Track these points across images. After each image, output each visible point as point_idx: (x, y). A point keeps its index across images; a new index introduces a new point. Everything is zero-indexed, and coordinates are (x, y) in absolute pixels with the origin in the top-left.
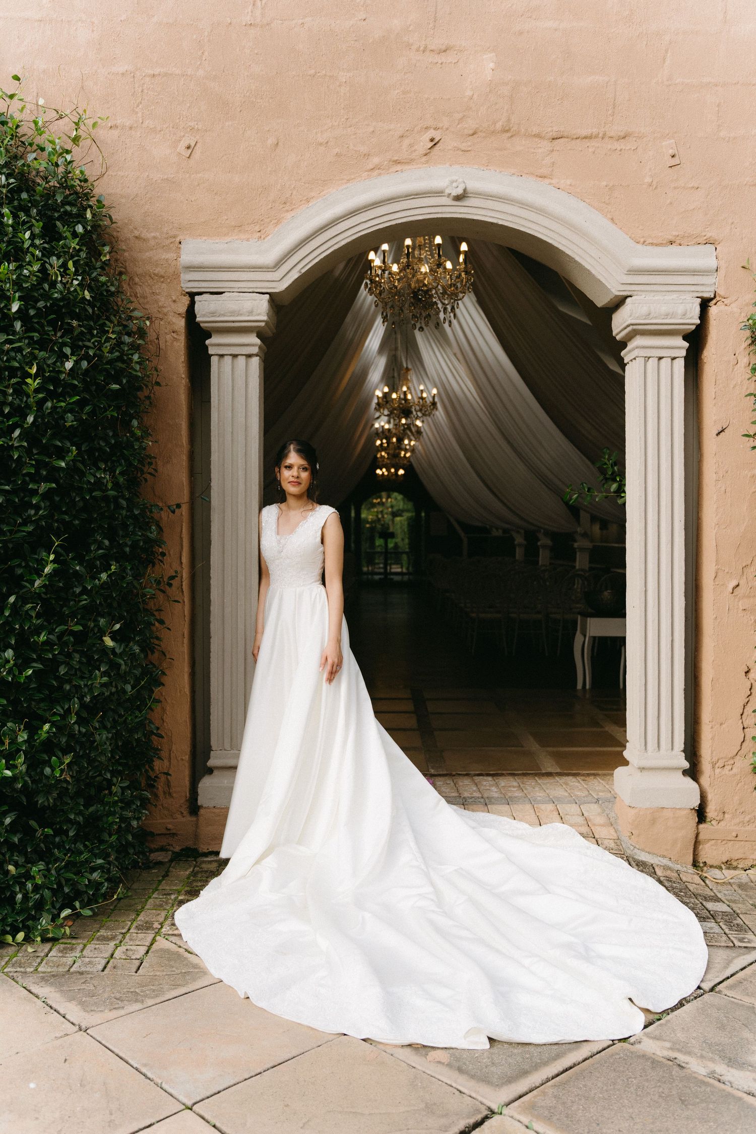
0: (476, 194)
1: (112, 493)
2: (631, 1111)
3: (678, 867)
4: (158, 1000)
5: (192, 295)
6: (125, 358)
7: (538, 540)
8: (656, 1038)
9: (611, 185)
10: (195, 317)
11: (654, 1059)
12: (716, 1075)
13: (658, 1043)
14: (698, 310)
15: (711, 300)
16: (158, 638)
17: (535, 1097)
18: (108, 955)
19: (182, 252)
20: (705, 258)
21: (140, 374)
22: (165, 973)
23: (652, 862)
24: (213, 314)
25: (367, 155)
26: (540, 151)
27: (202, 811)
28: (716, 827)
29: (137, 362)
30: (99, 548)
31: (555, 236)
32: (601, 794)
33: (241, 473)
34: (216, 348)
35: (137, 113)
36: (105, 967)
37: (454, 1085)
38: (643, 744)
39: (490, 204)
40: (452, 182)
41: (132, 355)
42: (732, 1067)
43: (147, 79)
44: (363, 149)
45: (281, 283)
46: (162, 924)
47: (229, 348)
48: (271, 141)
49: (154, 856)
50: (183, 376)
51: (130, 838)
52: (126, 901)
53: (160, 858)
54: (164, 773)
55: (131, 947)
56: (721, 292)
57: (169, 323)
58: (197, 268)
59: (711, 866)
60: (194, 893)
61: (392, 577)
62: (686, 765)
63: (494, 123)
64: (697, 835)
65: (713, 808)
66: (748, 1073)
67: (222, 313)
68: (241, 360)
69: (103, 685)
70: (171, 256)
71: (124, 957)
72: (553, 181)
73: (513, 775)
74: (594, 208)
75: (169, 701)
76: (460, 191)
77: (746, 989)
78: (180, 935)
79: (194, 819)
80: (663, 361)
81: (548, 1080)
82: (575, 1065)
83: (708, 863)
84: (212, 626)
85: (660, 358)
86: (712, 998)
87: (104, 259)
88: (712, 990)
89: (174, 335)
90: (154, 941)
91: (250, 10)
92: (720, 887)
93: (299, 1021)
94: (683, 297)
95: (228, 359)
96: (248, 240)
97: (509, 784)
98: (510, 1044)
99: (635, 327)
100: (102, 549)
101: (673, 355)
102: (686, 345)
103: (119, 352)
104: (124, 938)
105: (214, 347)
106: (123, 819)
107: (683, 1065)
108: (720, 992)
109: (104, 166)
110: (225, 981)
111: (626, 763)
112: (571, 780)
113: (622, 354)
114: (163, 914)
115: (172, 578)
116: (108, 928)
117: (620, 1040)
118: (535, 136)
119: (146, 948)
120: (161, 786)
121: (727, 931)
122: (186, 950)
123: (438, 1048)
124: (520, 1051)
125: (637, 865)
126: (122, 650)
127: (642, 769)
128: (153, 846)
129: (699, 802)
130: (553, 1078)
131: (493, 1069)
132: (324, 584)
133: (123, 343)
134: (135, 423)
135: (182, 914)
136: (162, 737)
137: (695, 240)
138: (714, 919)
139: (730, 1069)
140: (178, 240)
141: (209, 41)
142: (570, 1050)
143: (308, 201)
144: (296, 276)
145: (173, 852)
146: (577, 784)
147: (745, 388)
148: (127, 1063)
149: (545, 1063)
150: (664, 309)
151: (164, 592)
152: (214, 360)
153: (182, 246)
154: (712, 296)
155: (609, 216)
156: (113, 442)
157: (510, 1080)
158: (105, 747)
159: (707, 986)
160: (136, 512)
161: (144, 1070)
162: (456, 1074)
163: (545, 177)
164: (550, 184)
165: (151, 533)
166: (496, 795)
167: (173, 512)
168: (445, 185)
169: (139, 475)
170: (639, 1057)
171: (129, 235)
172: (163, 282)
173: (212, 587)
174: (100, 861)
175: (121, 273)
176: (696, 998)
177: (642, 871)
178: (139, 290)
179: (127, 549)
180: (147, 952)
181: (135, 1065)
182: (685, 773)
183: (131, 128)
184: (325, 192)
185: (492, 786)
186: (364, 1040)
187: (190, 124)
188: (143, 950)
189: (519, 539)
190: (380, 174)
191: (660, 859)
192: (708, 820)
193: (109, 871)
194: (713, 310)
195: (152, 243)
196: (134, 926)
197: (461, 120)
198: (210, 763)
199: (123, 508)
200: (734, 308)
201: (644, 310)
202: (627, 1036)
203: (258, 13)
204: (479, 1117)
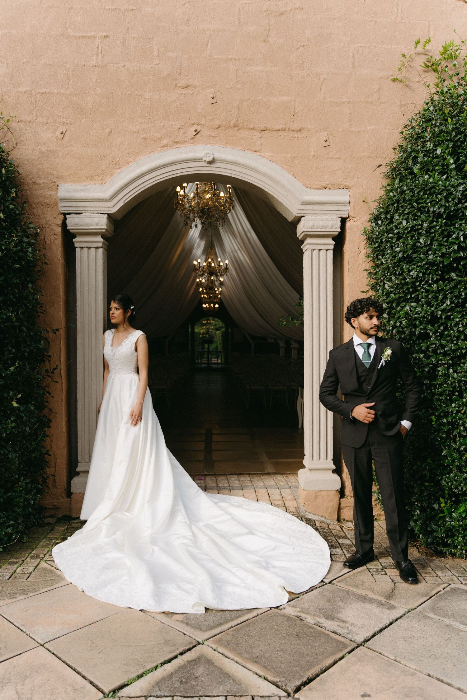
0: (220, 160)
1: (17, 324)
2: (269, 641)
3: (329, 521)
4: (35, 594)
5: (65, 214)
6: (24, 250)
7: (291, 345)
8: (293, 607)
9: (293, 156)
10: (67, 226)
11: (289, 617)
12: (319, 624)
13: (294, 609)
14: (339, 224)
15: (347, 218)
16: (47, 402)
17: (223, 635)
18: (12, 571)
19: (59, 191)
20: (343, 196)
21: (32, 259)
22: (42, 580)
23: (315, 519)
24: (76, 225)
25: (161, 139)
26: (255, 137)
27: (73, 496)
28: (350, 500)
29: (31, 253)
30: (10, 353)
31: (263, 184)
32: (293, 484)
33: (93, 312)
34: (79, 243)
35: (33, 114)
36: (10, 578)
37: (182, 631)
38: (311, 456)
39: (227, 166)
40: (207, 154)
41: (28, 248)
42: (328, 620)
43: (39, 95)
44: (158, 135)
45: (114, 208)
46: (45, 555)
47: (86, 243)
48: (108, 130)
49: (47, 520)
50: (60, 259)
51: (30, 510)
52: (28, 544)
53: (50, 521)
54: (52, 475)
55: (26, 567)
56: (351, 215)
57: (52, 230)
58: (67, 199)
59: (347, 521)
60: (65, 539)
61: (212, 365)
62: (334, 467)
63: (230, 122)
64: (340, 504)
65: (348, 490)
66: (335, 622)
67: (81, 224)
68: (93, 250)
69: (13, 428)
70: (53, 193)
71: (21, 572)
72: (262, 154)
73: (249, 474)
74: (284, 168)
75: (55, 436)
76: (210, 159)
77: (348, 582)
78: (53, 561)
79: (69, 500)
80: (321, 251)
81: (232, 627)
82: (247, 620)
83: (346, 519)
84: (78, 395)
85: (320, 250)
86: (328, 587)
87: (12, 196)
88: (330, 583)
89: (55, 236)
90: (39, 563)
91: (95, 58)
92: (349, 532)
93: (108, 602)
94: (331, 217)
95: (85, 250)
96: (95, 185)
97: (245, 479)
98: (216, 611)
99: (306, 233)
100: (12, 354)
101: (327, 248)
102: (334, 243)
103: (21, 247)
104: (23, 563)
105: (77, 243)
106: (25, 500)
107: (303, 619)
108: (333, 584)
109: (15, 143)
110: (73, 583)
111: (304, 467)
112: (280, 477)
113: (302, 247)
114: (47, 550)
115: (55, 369)
116: (15, 558)
117: (275, 608)
118: (251, 129)
119: (34, 568)
120: (50, 482)
121: (346, 553)
122: (56, 568)
123: (179, 614)
124: (221, 614)
125: (306, 521)
126: (24, 408)
127: (310, 470)
128: (47, 515)
129: (340, 487)
130: (234, 626)
131: (205, 623)
132: (138, 373)
133: (23, 242)
134: (30, 285)
135: (55, 550)
136: (51, 455)
137: (338, 187)
138: (341, 547)
139: (327, 621)
140: (57, 184)
141: (72, 74)
142: (247, 613)
143: (128, 163)
144: (122, 205)
145: (58, 518)
146: (282, 479)
147: (364, 266)
148: (13, 624)
149: (232, 620)
150: (321, 223)
151: (50, 377)
152: (78, 250)
153: (59, 188)
154: (347, 217)
155: (292, 173)
156: (18, 296)
157: (211, 628)
158: (15, 461)
159: (327, 581)
160: (32, 334)
161: (21, 628)
162: (184, 626)
163: (257, 152)
164: (260, 155)
165: (41, 345)
166: (236, 485)
167: (55, 333)
168: (203, 155)
169: (35, 313)
170: (281, 616)
171: (29, 181)
172: (48, 207)
173: (78, 374)
174: (12, 522)
175: (25, 202)
176: (320, 587)
177: (308, 524)
178: (35, 211)
179: (26, 354)
180: (34, 569)
181: (17, 625)
182: (334, 471)
183: (30, 122)
184: (137, 159)
185: (236, 480)
186: (141, 610)
187: (63, 120)
188: (32, 568)
189: (282, 344)
190: (167, 149)
191: (320, 517)
192: (346, 496)
193: (18, 527)
194: (348, 224)
195: (42, 185)
196: (29, 556)
197: (211, 120)
198: (78, 469)
199: (24, 332)
200: (359, 223)
201: (311, 224)
202: (278, 606)
203: (99, 59)
204: (191, 646)
